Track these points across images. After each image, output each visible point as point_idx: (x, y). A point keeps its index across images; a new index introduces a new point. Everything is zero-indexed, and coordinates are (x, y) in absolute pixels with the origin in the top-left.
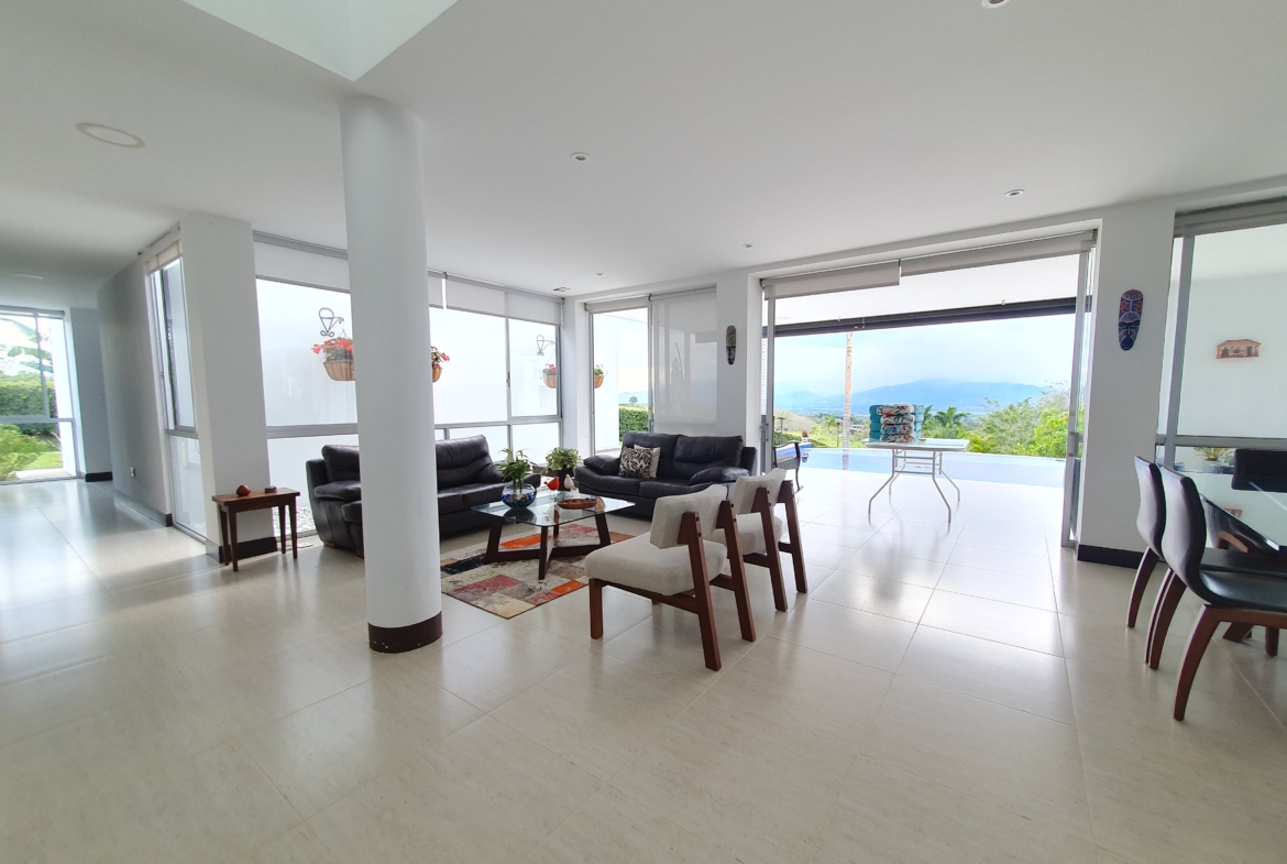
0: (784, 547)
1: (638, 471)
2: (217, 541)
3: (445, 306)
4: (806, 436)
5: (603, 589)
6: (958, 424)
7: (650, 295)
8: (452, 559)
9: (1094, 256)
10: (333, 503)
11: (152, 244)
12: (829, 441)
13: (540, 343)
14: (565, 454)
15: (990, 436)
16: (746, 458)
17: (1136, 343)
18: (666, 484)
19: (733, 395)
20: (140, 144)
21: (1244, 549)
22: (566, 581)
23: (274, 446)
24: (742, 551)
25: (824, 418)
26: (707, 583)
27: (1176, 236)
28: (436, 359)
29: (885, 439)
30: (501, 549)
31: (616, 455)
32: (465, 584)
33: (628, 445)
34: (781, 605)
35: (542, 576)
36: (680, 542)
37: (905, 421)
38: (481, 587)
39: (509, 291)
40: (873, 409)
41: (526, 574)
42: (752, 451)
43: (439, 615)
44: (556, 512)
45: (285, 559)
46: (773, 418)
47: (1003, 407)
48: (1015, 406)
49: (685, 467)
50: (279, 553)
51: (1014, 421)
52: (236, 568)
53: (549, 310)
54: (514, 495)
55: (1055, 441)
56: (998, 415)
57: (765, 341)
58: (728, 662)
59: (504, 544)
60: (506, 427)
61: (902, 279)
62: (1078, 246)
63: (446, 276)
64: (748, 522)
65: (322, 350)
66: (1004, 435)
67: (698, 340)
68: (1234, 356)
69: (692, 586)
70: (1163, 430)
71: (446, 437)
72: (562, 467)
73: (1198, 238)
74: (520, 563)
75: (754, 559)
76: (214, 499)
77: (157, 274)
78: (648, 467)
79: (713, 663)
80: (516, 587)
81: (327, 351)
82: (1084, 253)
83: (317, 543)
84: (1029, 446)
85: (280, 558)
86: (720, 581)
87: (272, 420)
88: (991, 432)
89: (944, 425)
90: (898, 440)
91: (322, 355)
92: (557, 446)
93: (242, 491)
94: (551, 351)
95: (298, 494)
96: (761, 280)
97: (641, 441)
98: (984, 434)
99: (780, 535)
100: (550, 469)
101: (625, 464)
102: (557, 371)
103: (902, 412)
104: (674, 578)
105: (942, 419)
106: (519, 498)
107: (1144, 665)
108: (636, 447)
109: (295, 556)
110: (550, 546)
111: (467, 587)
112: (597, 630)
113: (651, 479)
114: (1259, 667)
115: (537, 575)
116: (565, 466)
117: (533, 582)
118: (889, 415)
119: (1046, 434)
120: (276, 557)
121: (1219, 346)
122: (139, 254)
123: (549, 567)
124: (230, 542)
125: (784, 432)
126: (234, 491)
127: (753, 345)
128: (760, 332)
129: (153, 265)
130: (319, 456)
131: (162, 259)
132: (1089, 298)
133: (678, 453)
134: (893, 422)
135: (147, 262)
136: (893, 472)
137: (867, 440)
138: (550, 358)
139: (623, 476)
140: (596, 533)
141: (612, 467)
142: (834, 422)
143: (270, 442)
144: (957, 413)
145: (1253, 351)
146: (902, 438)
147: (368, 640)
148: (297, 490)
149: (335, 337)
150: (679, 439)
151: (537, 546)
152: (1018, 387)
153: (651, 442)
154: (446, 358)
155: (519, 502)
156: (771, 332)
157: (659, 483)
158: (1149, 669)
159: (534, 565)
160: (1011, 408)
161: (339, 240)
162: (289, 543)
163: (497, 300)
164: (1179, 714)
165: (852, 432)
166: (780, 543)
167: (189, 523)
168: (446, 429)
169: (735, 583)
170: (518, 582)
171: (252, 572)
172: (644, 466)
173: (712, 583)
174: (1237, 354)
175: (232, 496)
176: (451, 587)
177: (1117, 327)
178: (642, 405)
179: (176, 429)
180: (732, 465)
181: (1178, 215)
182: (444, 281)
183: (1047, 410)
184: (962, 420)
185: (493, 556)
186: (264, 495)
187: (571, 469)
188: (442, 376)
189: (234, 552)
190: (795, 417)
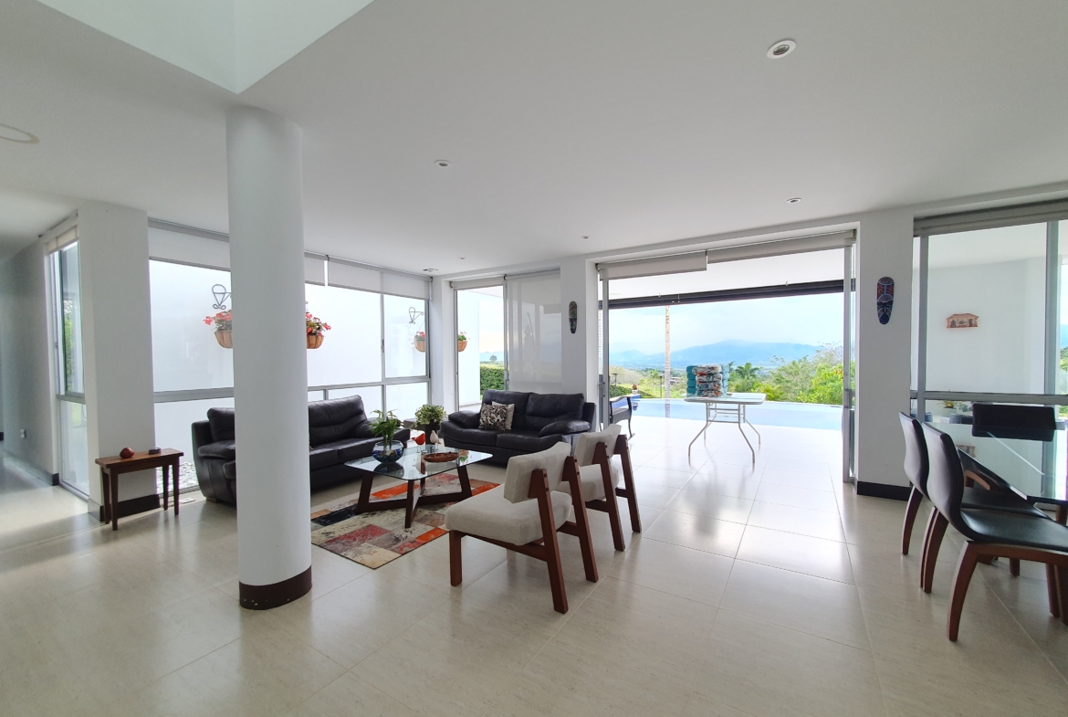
0: (620, 493)
1: (495, 424)
2: (99, 500)
3: (326, 283)
4: (635, 389)
5: (462, 539)
6: (754, 376)
7: (505, 275)
8: (326, 510)
9: (855, 249)
10: (215, 461)
11: (52, 228)
12: (654, 392)
13: (412, 314)
14: (432, 410)
15: (779, 386)
16: (587, 412)
17: (891, 318)
18: (520, 436)
19: (575, 359)
20: (34, 140)
21: (987, 487)
22: (430, 528)
23: (160, 409)
24: (585, 498)
25: (649, 372)
26: (554, 531)
27: (915, 236)
28: (319, 329)
29: (699, 394)
30: (372, 500)
31: (476, 410)
32: (336, 535)
33: (487, 402)
34: (619, 546)
35: (408, 525)
36: (530, 496)
37: (715, 379)
38: (350, 538)
39: (384, 271)
40: (689, 369)
41: (395, 523)
42: (592, 406)
43: (309, 571)
44: (423, 465)
45: (166, 515)
46: (609, 377)
47: (788, 363)
48: (797, 361)
49: (535, 421)
50: (162, 509)
51: (796, 374)
52: (115, 527)
53: (420, 287)
54: (385, 451)
55: (829, 390)
56: (784, 369)
57: (601, 312)
58: (574, 603)
59: (375, 494)
60: (380, 387)
61: (709, 266)
62: (842, 242)
63: (328, 258)
64: (589, 473)
65: (213, 322)
66: (789, 385)
67: (546, 311)
68: (959, 327)
69: (541, 536)
70: (914, 386)
71: (326, 397)
72: (430, 421)
73: (931, 238)
74: (388, 512)
75: (596, 505)
76: (97, 462)
77: (57, 254)
78: (504, 421)
79: (560, 606)
80: (383, 537)
81: (219, 322)
82: (848, 247)
83: (200, 498)
84: (810, 395)
85: (162, 515)
86: (567, 528)
87: (159, 385)
88: (780, 382)
89: (743, 377)
90: (710, 394)
91: (214, 326)
92: (425, 402)
93: (126, 454)
94: (421, 320)
95: (182, 454)
96: (597, 264)
97: (498, 399)
98: (774, 384)
99: (617, 482)
100: (418, 424)
101: (484, 418)
102: (426, 338)
103: (712, 372)
104: (525, 529)
105: (741, 372)
106: (388, 454)
107: (919, 589)
108: (494, 403)
109: (177, 512)
110: (417, 495)
111: (338, 538)
112: (456, 578)
113: (507, 431)
114: (1006, 586)
115: (404, 524)
116: (432, 421)
117: (399, 531)
118: (702, 375)
119: (821, 384)
120: (157, 516)
121: (948, 319)
122: (40, 236)
123: (415, 515)
124: (111, 502)
125: (617, 385)
126: (117, 452)
127: (592, 317)
128: (597, 305)
129: (53, 246)
130: (205, 418)
131: (61, 241)
132: (853, 281)
133: (530, 408)
134: (705, 380)
135: (47, 244)
136: (707, 421)
137: (685, 394)
138: (420, 326)
139: (483, 429)
140: (458, 481)
141: (473, 420)
142: (658, 376)
143: (158, 407)
144: (753, 367)
145: (973, 322)
146: (713, 393)
147: (238, 597)
148: (182, 451)
149: (226, 310)
150: (531, 397)
151: (404, 496)
152: (798, 347)
153: (506, 399)
154: (328, 328)
155: (388, 457)
156: (605, 305)
157: (513, 435)
158: (924, 593)
159: (402, 514)
160: (794, 363)
161: (222, 225)
162: (171, 499)
163: (374, 279)
164: (953, 636)
165: (672, 383)
166: (617, 489)
167: (75, 481)
168: (325, 390)
169: (579, 528)
170: (386, 531)
171: (132, 529)
172: (501, 420)
173: (558, 530)
174: (962, 325)
175: (115, 458)
176: (324, 538)
177: (876, 306)
178: (499, 364)
179: (66, 395)
180: (575, 418)
181: (916, 220)
182: (326, 262)
183: (821, 365)
184: (756, 373)
185: (364, 507)
186: (148, 457)
187: (438, 422)
188: (323, 343)
189: (113, 511)
190: (627, 371)
